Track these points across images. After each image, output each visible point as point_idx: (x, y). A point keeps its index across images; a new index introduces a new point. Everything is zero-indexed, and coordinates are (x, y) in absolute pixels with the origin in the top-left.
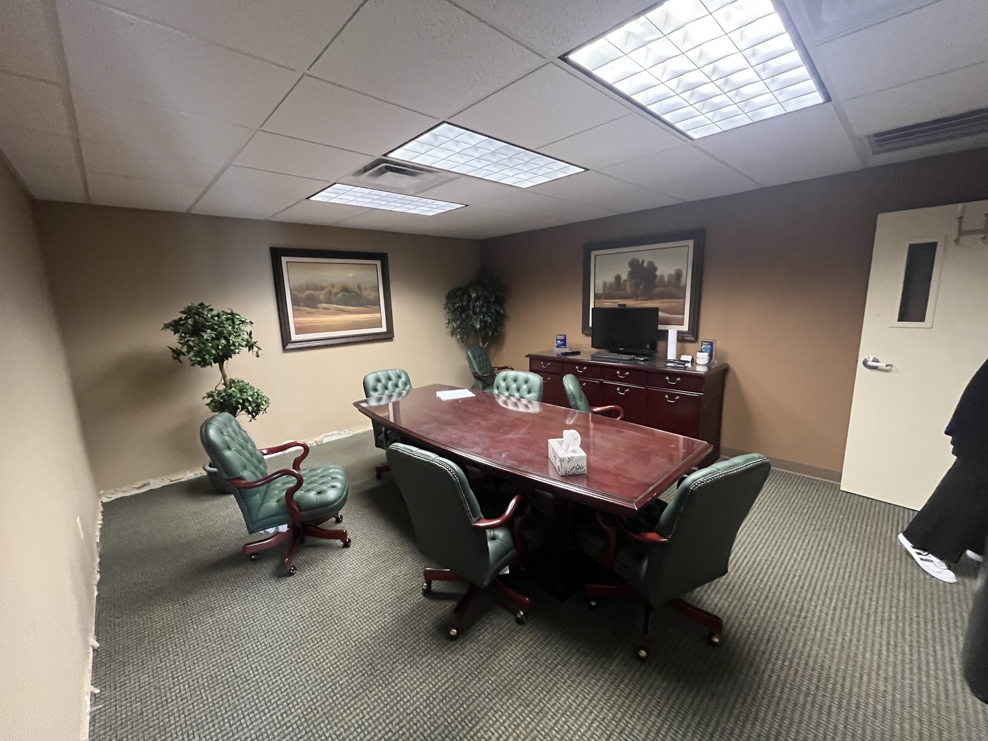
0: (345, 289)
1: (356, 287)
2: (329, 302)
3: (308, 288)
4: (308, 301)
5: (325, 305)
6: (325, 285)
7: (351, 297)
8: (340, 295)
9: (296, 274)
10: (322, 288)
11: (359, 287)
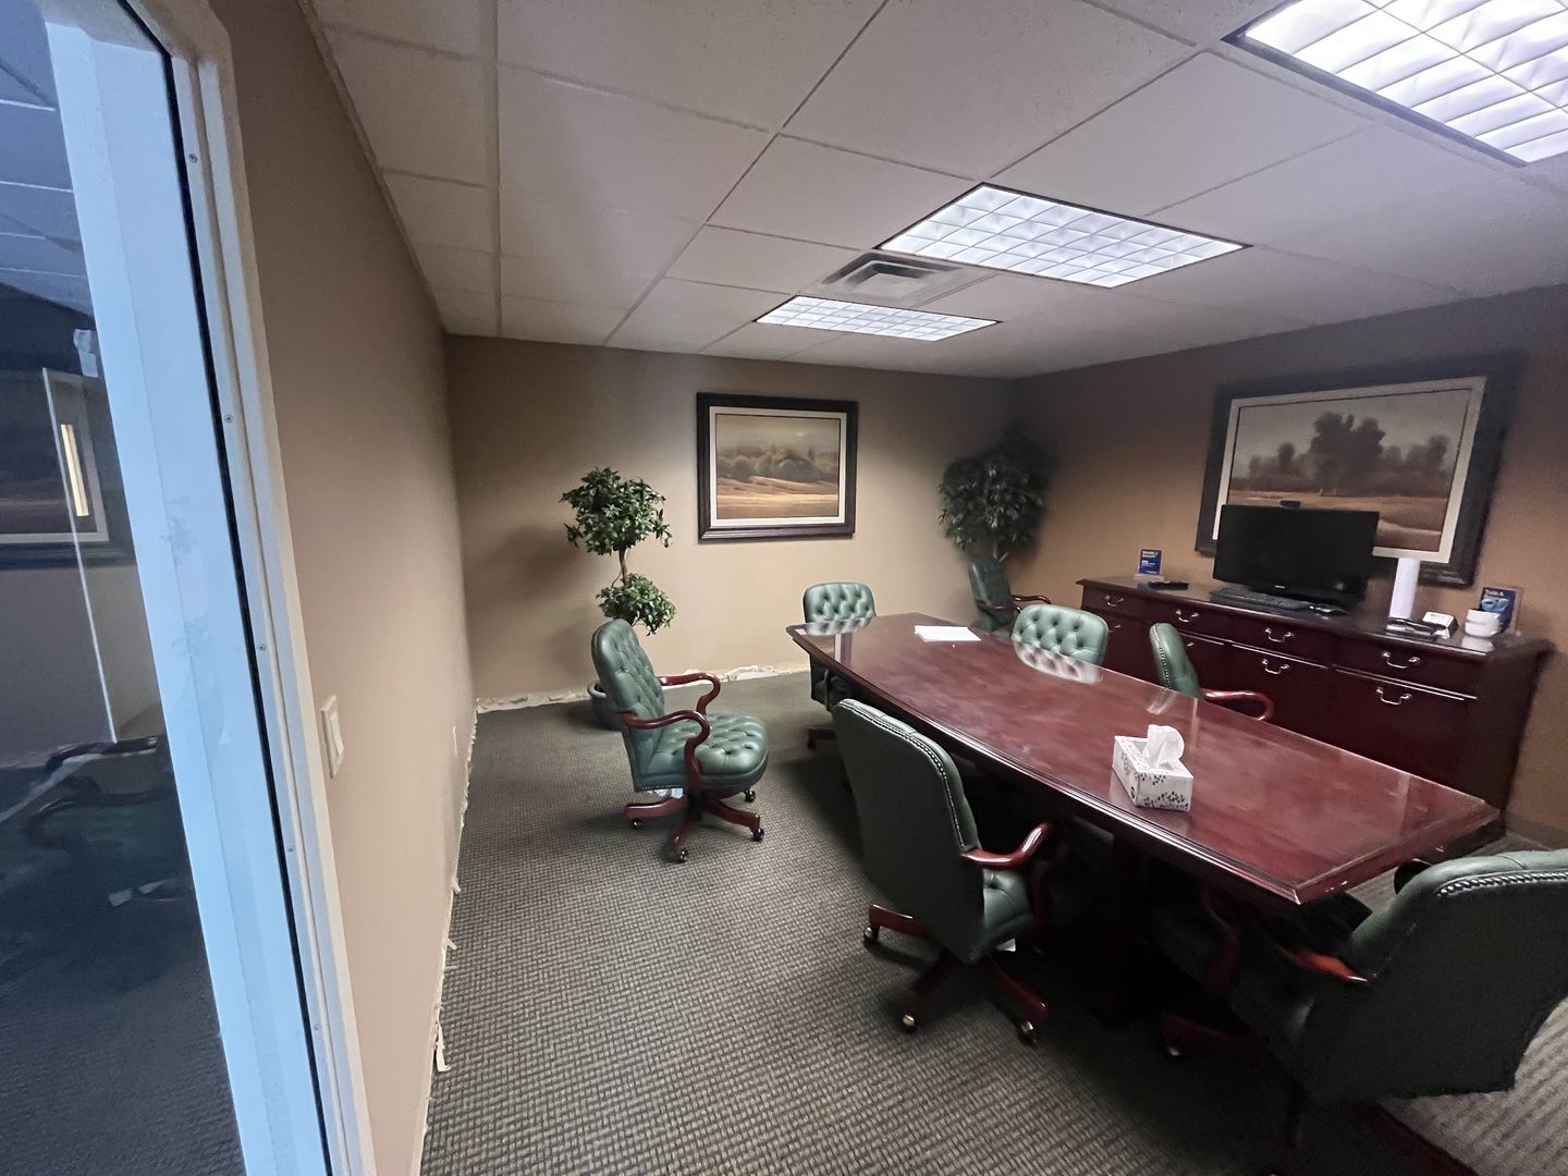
0: (791, 455)
1: (806, 451)
2: (767, 474)
3: (740, 452)
4: (739, 472)
5: (761, 478)
6: (763, 448)
7: (798, 468)
8: (782, 464)
9: (728, 430)
10: (758, 454)
11: (811, 454)
